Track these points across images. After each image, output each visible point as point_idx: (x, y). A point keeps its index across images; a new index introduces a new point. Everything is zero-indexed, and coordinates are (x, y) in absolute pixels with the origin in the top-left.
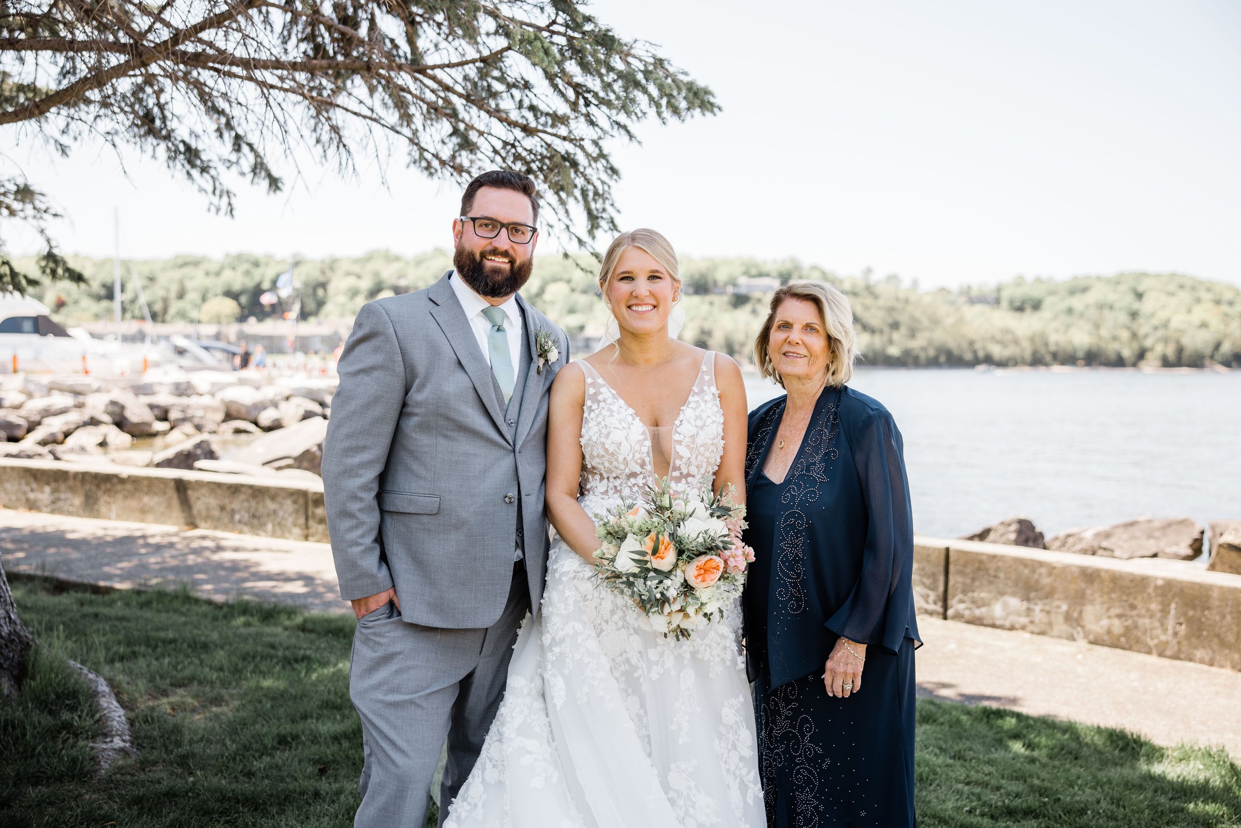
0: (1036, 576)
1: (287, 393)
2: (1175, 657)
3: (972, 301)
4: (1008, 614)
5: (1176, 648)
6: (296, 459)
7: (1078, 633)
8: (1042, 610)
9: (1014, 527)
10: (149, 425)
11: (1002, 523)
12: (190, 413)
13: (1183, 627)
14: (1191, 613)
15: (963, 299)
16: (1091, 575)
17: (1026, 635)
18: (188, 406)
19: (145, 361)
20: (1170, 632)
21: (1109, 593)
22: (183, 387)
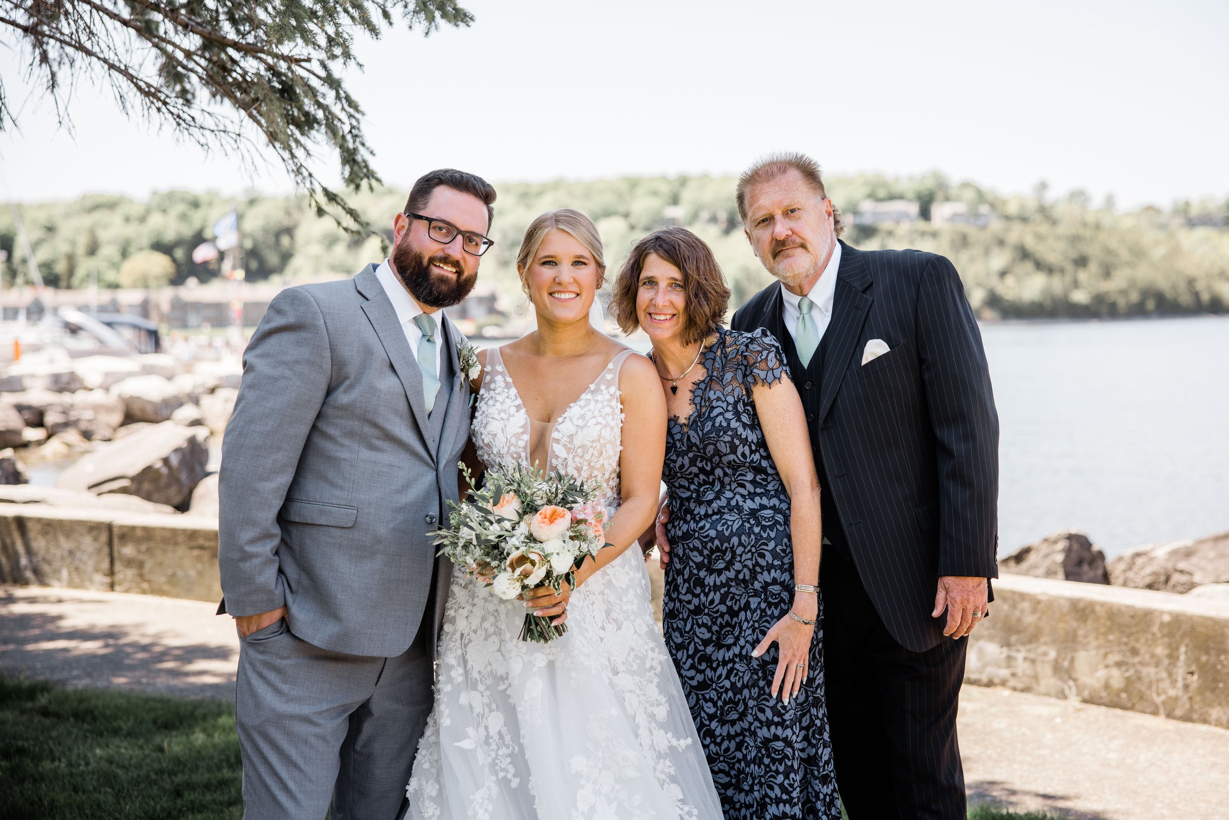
0: (1017, 613)
1: (211, 383)
2: (1187, 718)
3: (1192, 223)
4: (985, 666)
5: (1187, 706)
6: (133, 479)
7: (1070, 688)
8: (1025, 659)
9: (1062, 545)
10: (17, 433)
11: (1046, 540)
12: (74, 415)
13: (1195, 677)
14: (1204, 658)
15: (1178, 221)
16: (1083, 610)
17: (1006, 693)
18: (72, 406)
19: (17, 344)
20: (1180, 684)
21: (1105, 634)
22: (65, 379)
